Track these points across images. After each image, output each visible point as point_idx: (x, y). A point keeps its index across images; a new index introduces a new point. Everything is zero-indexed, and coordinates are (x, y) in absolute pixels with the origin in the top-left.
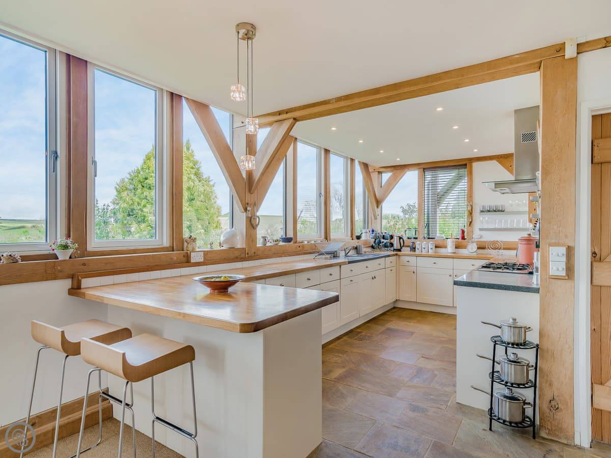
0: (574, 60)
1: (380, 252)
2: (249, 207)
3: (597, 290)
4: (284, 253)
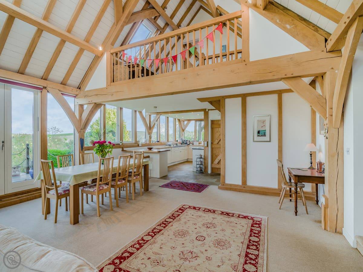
1: (183, 145)
2: (150, 134)
3: (212, 148)
4: (157, 145)
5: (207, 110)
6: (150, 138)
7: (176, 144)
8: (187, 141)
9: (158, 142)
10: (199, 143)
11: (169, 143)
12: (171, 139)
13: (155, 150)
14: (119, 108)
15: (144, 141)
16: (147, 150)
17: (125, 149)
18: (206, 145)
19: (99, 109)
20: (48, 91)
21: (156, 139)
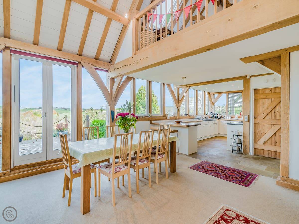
0: (250, 79)
1: (213, 119)
2: (178, 107)
3: (255, 125)
4: (185, 118)
5: (248, 77)
6: (179, 111)
7: (206, 118)
8: (217, 115)
9: (187, 115)
10: (232, 118)
11: (198, 117)
12: (200, 112)
13: (183, 124)
14: (148, 81)
15: (172, 114)
16: (175, 124)
17: (153, 122)
18: (246, 120)
19: (128, 82)
20: (83, 66)
21: (185, 112)
